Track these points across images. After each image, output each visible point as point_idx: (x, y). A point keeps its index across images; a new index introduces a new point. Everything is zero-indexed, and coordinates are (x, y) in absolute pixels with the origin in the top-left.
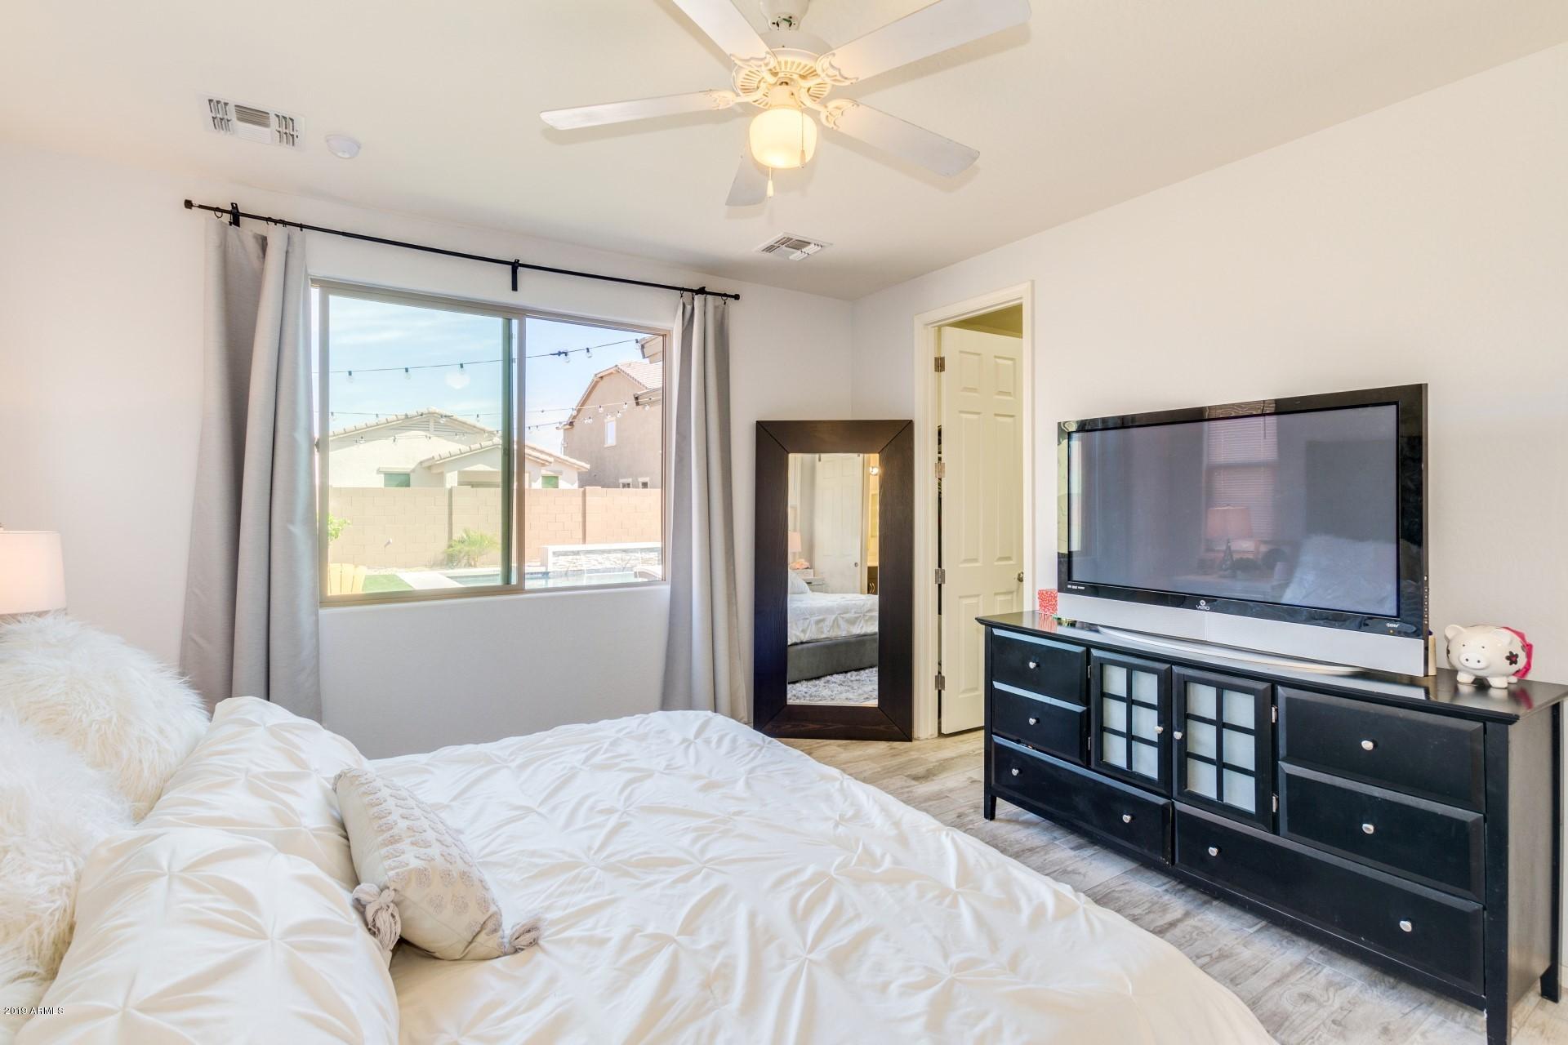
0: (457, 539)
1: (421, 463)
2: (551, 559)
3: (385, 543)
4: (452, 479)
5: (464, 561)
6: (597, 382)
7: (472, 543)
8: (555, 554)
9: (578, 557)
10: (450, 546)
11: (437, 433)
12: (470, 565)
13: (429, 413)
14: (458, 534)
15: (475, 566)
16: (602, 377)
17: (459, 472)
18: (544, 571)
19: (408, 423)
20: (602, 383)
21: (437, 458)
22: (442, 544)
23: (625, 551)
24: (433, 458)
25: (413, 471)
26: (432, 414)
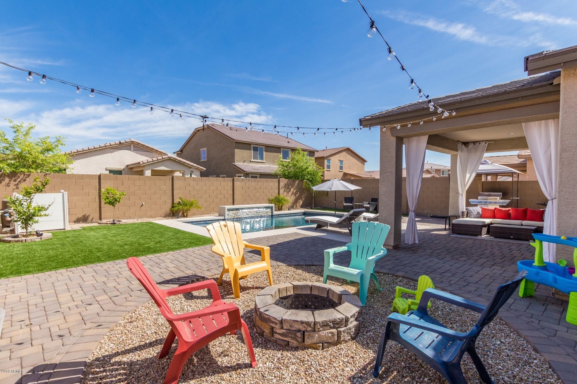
0: (176, 203)
1: (127, 166)
2: (227, 213)
3: (141, 205)
4: (148, 173)
5: (180, 214)
6: (196, 133)
7: (185, 205)
8: (229, 210)
9: (238, 211)
10: (173, 207)
11: (134, 151)
12: (184, 216)
13: (131, 142)
14: (176, 200)
15: (187, 217)
16: (198, 130)
17: (152, 170)
18: (223, 218)
19: (121, 146)
20: (198, 133)
21: (141, 163)
22: (170, 205)
24: (139, 163)
25: (124, 169)
26: (132, 142)
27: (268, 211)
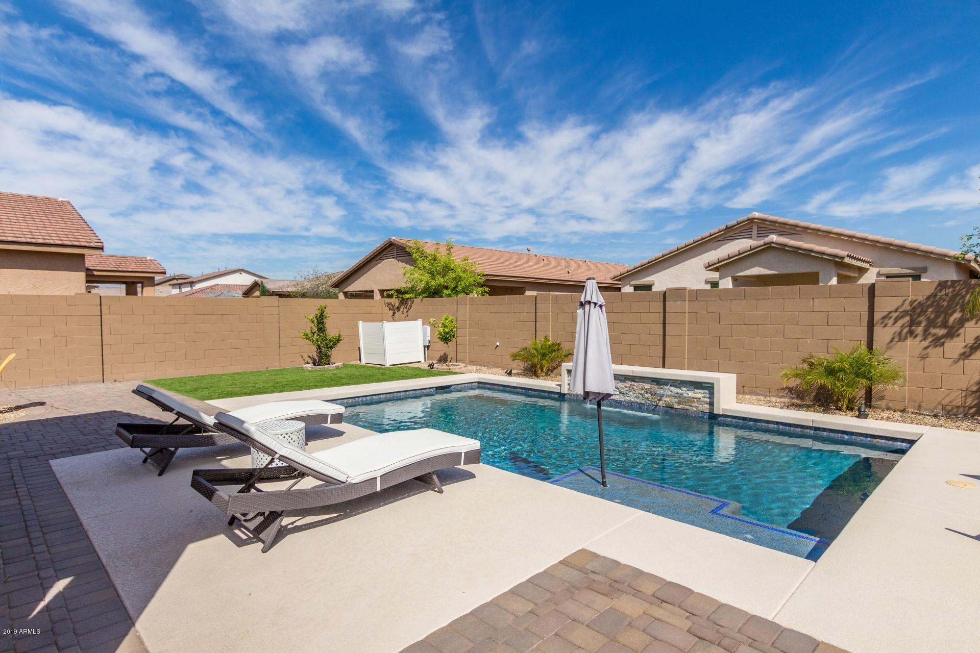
17: (734, 278)
19: (731, 233)
23: (658, 381)
26: (751, 221)
27: (694, 395)
